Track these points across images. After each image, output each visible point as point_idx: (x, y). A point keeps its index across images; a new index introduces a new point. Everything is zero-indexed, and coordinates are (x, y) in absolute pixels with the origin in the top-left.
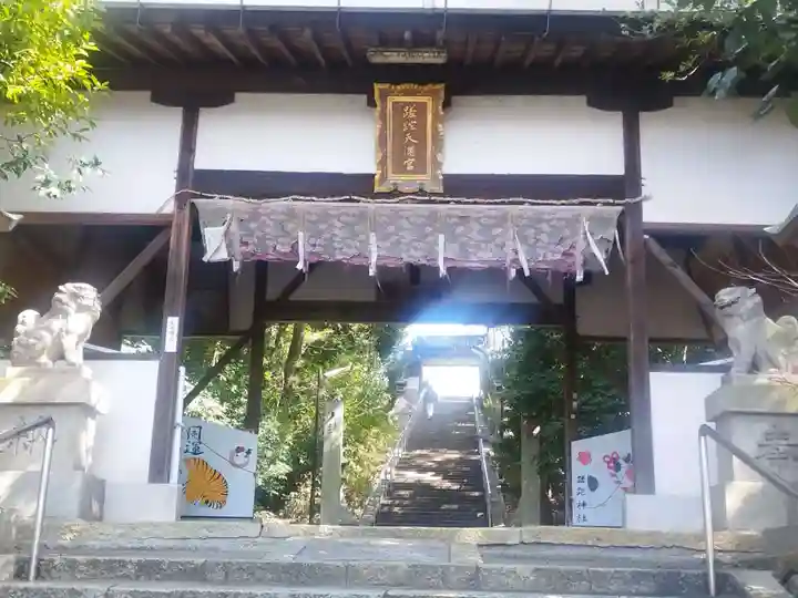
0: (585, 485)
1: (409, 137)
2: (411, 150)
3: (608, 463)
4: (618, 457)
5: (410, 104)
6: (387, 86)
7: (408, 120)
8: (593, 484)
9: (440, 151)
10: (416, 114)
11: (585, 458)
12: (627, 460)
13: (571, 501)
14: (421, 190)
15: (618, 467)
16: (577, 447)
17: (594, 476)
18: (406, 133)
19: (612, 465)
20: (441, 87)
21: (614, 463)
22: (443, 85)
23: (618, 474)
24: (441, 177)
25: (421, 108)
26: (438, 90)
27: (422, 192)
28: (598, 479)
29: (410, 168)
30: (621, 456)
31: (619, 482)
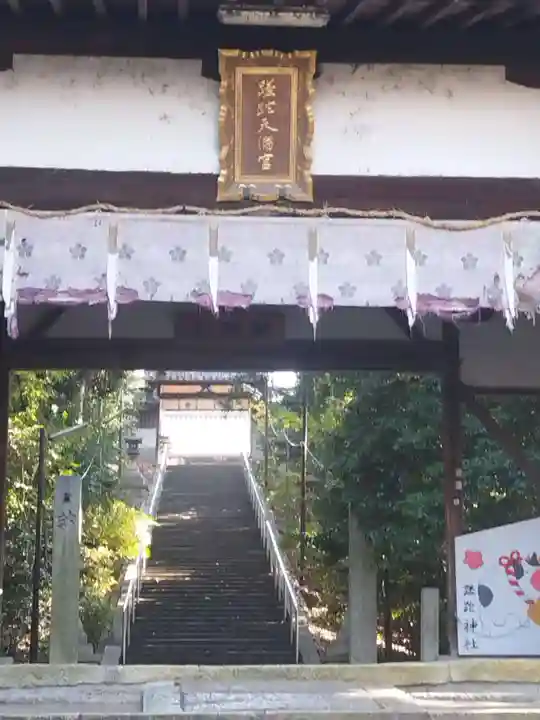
0: (475, 598)
1: (265, 123)
2: (268, 140)
3: (507, 566)
4: (519, 558)
5: (267, 77)
6: (235, 53)
7: (266, 100)
8: (486, 596)
9: (309, 145)
10: (274, 91)
11: (475, 560)
12: (533, 561)
13: (455, 620)
14: (282, 198)
15: (519, 573)
16: (463, 544)
17: (487, 585)
18: (261, 117)
19: (511, 568)
20: (310, 55)
21: (514, 566)
22: (314, 53)
23: (520, 581)
24: (310, 180)
25: (282, 84)
26: (307, 60)
27: (283, 200)
28: (492, 589)
29: (266, 166)
30: (524, 555)
31: (520, 593)
